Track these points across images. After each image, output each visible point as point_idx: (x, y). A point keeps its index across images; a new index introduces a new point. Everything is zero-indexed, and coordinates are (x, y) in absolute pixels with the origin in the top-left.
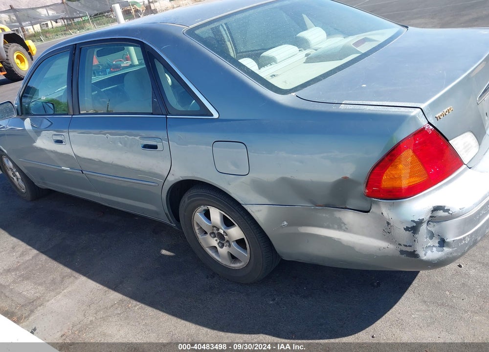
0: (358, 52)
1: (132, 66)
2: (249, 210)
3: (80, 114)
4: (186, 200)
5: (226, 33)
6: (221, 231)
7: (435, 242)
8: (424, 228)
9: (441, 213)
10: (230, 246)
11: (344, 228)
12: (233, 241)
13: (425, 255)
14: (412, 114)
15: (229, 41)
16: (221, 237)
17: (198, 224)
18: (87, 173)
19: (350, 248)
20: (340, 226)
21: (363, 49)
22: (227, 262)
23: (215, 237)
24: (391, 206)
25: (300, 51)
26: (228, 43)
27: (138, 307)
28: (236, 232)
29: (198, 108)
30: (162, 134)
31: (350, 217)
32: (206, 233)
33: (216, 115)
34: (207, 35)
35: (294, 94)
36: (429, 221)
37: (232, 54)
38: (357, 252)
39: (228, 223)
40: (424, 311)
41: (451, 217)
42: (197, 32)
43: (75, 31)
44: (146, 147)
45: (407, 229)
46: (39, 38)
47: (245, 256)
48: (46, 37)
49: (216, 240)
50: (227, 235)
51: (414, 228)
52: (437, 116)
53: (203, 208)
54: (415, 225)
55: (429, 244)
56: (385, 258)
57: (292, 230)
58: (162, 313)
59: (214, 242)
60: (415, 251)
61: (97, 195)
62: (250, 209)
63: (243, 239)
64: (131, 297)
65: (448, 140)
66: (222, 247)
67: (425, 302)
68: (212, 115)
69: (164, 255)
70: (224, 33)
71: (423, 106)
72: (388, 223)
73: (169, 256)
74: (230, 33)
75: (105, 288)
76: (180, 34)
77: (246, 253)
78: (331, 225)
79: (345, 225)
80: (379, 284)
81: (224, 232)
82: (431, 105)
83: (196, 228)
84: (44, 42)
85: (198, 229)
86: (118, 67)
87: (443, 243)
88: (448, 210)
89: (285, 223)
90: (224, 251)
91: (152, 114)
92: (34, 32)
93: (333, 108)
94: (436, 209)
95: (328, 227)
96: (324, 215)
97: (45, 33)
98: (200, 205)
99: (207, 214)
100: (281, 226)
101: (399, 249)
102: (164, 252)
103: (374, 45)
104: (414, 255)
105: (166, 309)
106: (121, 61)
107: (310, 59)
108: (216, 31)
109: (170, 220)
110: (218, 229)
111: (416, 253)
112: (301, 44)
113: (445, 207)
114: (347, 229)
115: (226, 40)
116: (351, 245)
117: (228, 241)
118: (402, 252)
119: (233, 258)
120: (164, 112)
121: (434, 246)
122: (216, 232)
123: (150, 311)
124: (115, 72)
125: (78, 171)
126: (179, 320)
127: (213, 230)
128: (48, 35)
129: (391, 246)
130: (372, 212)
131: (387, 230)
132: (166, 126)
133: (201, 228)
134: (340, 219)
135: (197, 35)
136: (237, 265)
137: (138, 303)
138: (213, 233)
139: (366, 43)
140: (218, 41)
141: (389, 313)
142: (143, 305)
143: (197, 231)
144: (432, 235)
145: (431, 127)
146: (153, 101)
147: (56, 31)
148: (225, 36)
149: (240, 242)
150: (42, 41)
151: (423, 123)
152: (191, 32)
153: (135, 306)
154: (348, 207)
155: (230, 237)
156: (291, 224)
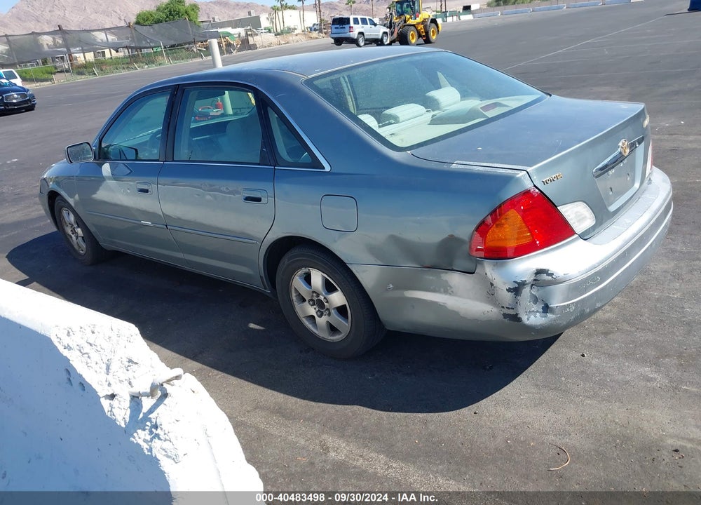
0: (485, 116)
1: (223, 115)
2: (354, 271)
3: (173, 161)
4: (285, 262)
5: (348, 87)
6: (322, 298)
7: (539, 307)
8: (526, 291)
9: (545, 277)
10: (329, 314)
11: (449, 291)
12: (334, 309)
13: (528, 319)
14: (518, 176)
15: (350, 94)
16: (320, 304)
17: (296, 289)
18: (172, 228)
19: (455, 313)
20: (446, 289)
21: (491, 114)
22: (324, 334)
23: (314, 304)
24: (494, 266)
25: (427, 111)
26: (349, 97)
27: (219, 376)
28: (338, 299)
29: (309, 160)
30: (268, 186)
31: (455, 279)
32: (304, 300)
33: (328, 168)
34: (326, 86)
35: (409, 152)
36: (532, 285)
37: (352, 109)
38: (461, 317)
39: (330, 288)
40: (534, 394)
41: (556, 282)
42: (316, 83)
43: (142, 64)
44: (248, 199)
45: (509, 290)
46: (91, 70)
47: (345, 326)
48: (102, 70)
49: (315, 309)
50: (327, 302)
51: (517, 289)
52: (544, 180)
53: (304, 270)
54: (517, 286)
55: (533, 309)
56: (489, 323)
57: (397, 294)
58: (246, 383)
59: (312, 311)
60: (517, 314)
61: (180, 255)
62: (356, 270)
63: (345, 305)
64: (212, 367)
65: (556, 207)
66: (320, 316)
67: (537, 385)
68: (324, 168)
69: (252, 329)
70: (344, 85)
71: (529, 169)
72: (492, 284)
73: (258, 331)
74: (352, 87)
75: (182, 357)
76: (298, 84)
77: (347, 322)
78: (437, 289)
79: (451, 287)
80: (491, 368)
81: (325, 298)
82: (537, 169)
83: (294, 295)
84: (99, 77)
85: (296, 296)
86: (206, 116)
87: (546, 309)
88: (551, 275)
89: (391, 286)
90: (322, 321)
91: (259, 164)
92: (84, 62)
93: (445, 167)
94: (539, 272)
95: (434, 291)
96: (431, 278)
97: (100, 64)
98: (300, 268)
99: (308, 279)
100: (387, 290)
101: (502, 313)
102: (252, 325)
103: (504, 110)
104: (516, 318)
105: (252, 379)
106: (209, 108)
107: (435, 121)
108: (336, 84)
109: (265, 286)
110: (318, 295)
111: (519, 316)
112: (430, 104)
113: (548, 270)
114: (452, 292)
115: (347, 93)
116: (456, 310)
117: (327, 309)
118: (505, 316)
119: (333, 329)
120: (272, 162)
121: (537, 311)
122: (315, 298)
123: (233, 380)
124: (201, 121)
125: (163, 226)
126: (266, 389)
127: (313, 296)
128: (104, 68)
129: (495, 310)
130: (477, 273)
131: (490, 292)
132: (273, 178)
133: (299, 295)
134: (446, 281)
135: (316, 86)
136: (337, 338)
137: (220, 373)
138: (312, 300)
139: (498, 108)
140: (337, 94)
141: (496, 393)
142: (226, 375)
143: (294, 298)
144: (536, 300)
145: (537, 191)
146: (262, 151)
147: (116, 63)
148: (346, 89)
149: (342, 310)
150: (95, 74)
151: (528, 185)
152: (309, 83)
153: (216, 375)
154: (455, 269)
155: (330, 305)
156: (396, 288)
